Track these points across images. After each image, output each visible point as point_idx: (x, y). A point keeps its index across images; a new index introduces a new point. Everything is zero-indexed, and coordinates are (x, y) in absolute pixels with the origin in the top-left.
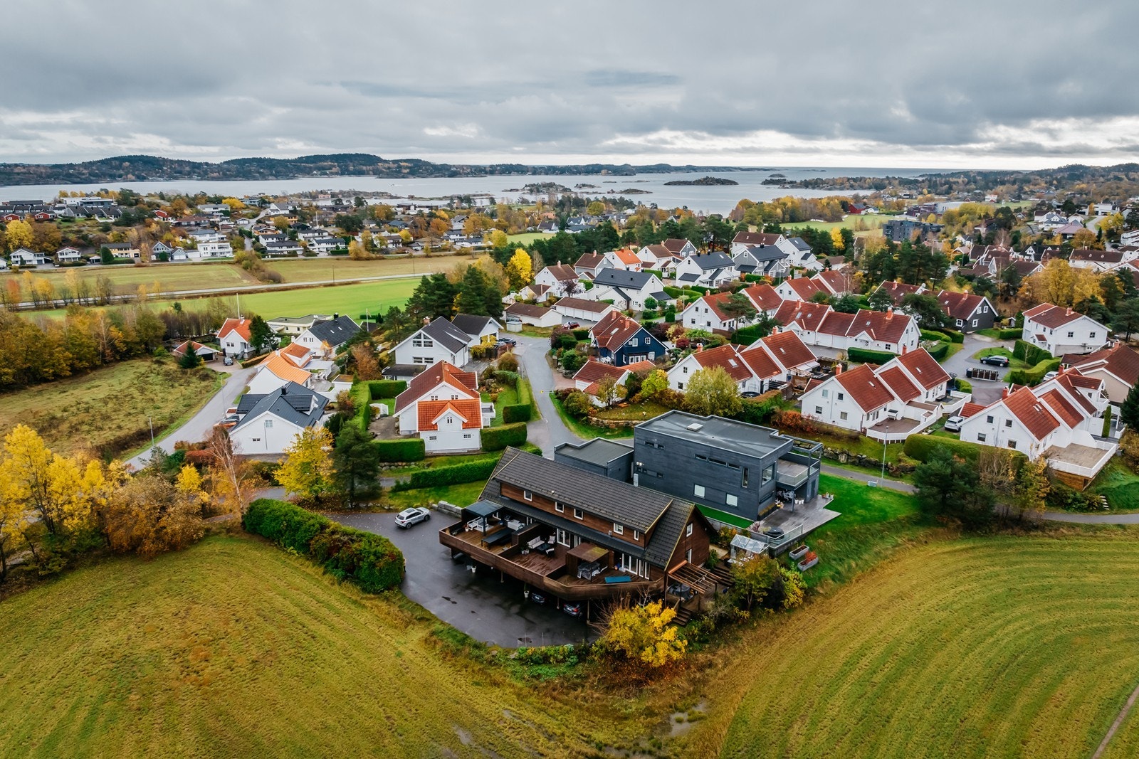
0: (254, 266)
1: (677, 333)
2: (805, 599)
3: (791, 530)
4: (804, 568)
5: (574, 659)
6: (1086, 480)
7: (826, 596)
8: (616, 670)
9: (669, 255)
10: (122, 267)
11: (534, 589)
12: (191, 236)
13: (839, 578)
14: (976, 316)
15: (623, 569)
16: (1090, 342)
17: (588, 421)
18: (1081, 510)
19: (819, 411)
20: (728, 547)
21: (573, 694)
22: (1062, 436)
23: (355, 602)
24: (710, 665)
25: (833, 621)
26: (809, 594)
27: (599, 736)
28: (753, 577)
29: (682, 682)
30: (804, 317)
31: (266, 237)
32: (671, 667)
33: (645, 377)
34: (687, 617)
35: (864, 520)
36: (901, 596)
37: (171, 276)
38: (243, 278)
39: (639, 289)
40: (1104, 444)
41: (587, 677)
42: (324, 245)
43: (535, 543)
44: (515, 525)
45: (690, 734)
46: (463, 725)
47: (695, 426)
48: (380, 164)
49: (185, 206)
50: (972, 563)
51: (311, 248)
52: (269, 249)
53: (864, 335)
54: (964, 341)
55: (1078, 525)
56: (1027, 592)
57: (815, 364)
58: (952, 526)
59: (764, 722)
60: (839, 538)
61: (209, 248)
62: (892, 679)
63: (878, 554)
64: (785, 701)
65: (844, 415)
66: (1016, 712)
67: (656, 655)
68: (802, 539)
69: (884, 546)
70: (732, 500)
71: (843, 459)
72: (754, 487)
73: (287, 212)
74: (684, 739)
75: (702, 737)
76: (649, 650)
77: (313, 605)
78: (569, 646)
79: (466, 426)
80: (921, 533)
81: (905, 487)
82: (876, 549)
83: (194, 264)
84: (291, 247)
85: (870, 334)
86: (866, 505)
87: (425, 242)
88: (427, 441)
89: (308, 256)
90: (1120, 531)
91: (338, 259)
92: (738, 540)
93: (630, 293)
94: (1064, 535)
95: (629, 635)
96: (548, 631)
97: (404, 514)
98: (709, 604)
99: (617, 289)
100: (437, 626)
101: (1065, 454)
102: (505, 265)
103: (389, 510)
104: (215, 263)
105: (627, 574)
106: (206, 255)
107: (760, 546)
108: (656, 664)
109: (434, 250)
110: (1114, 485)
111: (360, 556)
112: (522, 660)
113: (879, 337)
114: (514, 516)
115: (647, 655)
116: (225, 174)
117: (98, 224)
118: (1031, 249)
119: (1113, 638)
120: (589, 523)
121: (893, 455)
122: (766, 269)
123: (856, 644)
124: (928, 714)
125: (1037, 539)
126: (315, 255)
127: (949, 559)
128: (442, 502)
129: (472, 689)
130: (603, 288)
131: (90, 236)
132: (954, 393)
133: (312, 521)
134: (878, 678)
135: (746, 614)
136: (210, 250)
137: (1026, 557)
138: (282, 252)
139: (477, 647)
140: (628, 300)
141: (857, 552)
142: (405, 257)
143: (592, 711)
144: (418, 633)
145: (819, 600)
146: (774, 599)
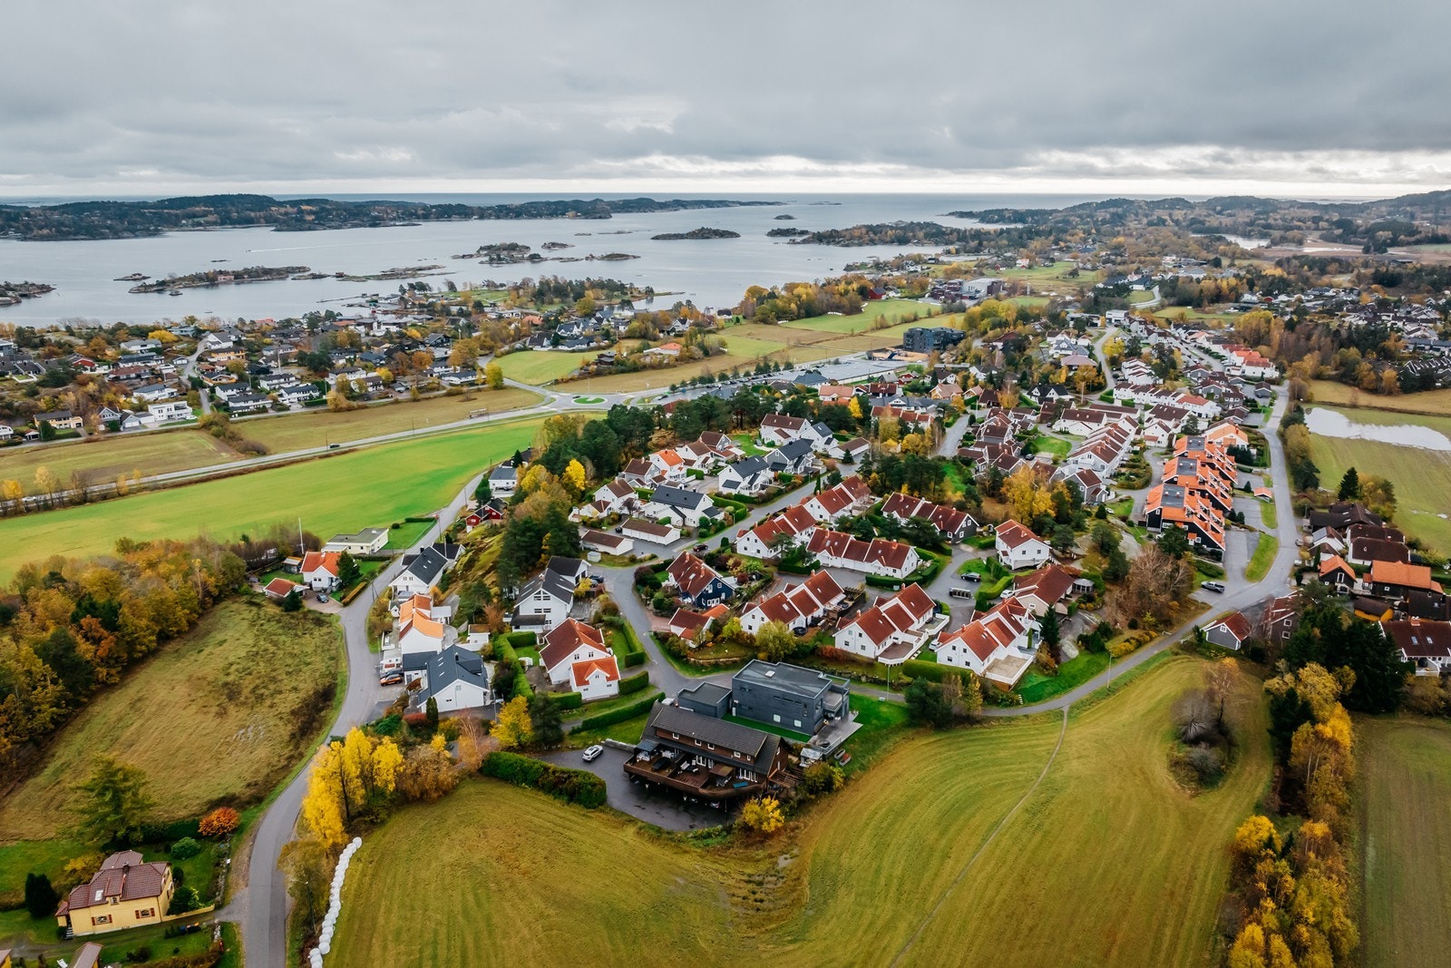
0: (228, 434)
1: (737, 564)
2: (844, 783)
3: (835, 740)
4: (843, 764)
5: (725, 833)
6: (1010, 686)
7: (856, 780)
8: (748, 836)
9: (707, 451)
10: (69, 444)
11: (690, 795)
12: (135, 394)
13: (864, 768)
14: (962, 529)
15: (741, 777)
16: (1038, 557)
17: (688, 661)
18: (1006, 706)
19: (847, 644)
20: (799, 756)
21: (729, 852)
22: (1000, 653)
23: (584, 815)
24: (797, 828)
25: (860, 795)
26: (846, 779)
27: (748, 871)
28: (816, 776)
29: (784, 839)
30: (832, 544)
31: (224, 387)
32: (778, 831)
33: (725, 624)
34: (784, 802)
35: (877, 728)
36: (897, 776)
37: (136, 453)
38: (219, 452)
39: (693, 508)
40: (1026, 656)
41: (733, 843)
42: (295, 395)
43: (685, 766)
44: (667, 754)
45: (793, 864)
46: (677, 875)
47: (770, 673)
48: (273, 209)
49: (106, 345)
50: (937, 750)
51: (280, 399)
52: (231, 404)
53: (877, 563)
54: (953, 553)
55: (1001, 718)
56: (966, 766)
57: (841, 597)
58: (928, 726)
59: (829, 854)
60: (863, 742)
61: (165, 410)
62: (891, 824)
63: (885, 749)
64: (838, 842)
65: (863, 647)
66: (950, 835)
67: (768, 827)
68: (841, 746)
69: (888, 745)
70: (798, 723)
71: (864, 679)
72: (811, 715)
73: (231, 344)
74: (790, 867)
75: (799, 864)
76: (765, 824)
77: (559, 821)
78: (720, 827)
79: (608, 679)
80: (910, 732)
81: (900, 698)
82: (884, 747)
83: (152, 433)
84: (257, 401)
85: (882, 562)
86: (878, 717)
87: (408, 381)
88: (582, 692)
89: (280, 410)
90: (1025, 719)
91: (315, 413)
92: (805, 752)
93: (684, 511)
94: (993, 726)
95: (756, 817)
96: (705, 819)
97: (588, 752)
98: (793, 793)
99: (673, 508)
100: (640, 824)
101: (1002, 666)
102: (561, 476)
103: (573, 749)
104: (178, 429)
105: (744, 780)
106: (161, 419)
107: (818, 755)
108: (769, 831)
109: (421, 390)
110: (1028, 686)
111: (580, 786)
112: (695, 837)
113: (889, 564)
114: (666, 748)
115: (765, 827)
116: (59, 231)
117: (20, 387)
118: (1036, 390)
119: (1004, 789)
120: (719, 752)
121: (895, 675)
122: (796, 466)
123: (873, 808)
124: (908, 840)
125: (978, 729)
126: (287, 408)
127: (926, 749)
128: (608, 740)
129: (675, 856)
130: (659, 506)
131: (16, 404)
132: (938, 615)
133: (536, 766)
134: (883, 825)
135: (813, 797)
136: (165, 413)
137: (969, 743)
138: (248, 407)
139: (668, 833)
140: (684, 517)
141: (873, 750)
142: (392, 403)
143: (741, 860)
144: (631, 830)
145: (852, 783)
146: (828, 786)
